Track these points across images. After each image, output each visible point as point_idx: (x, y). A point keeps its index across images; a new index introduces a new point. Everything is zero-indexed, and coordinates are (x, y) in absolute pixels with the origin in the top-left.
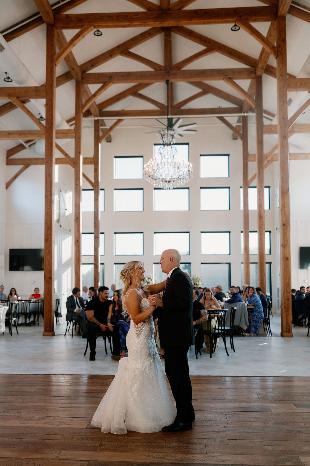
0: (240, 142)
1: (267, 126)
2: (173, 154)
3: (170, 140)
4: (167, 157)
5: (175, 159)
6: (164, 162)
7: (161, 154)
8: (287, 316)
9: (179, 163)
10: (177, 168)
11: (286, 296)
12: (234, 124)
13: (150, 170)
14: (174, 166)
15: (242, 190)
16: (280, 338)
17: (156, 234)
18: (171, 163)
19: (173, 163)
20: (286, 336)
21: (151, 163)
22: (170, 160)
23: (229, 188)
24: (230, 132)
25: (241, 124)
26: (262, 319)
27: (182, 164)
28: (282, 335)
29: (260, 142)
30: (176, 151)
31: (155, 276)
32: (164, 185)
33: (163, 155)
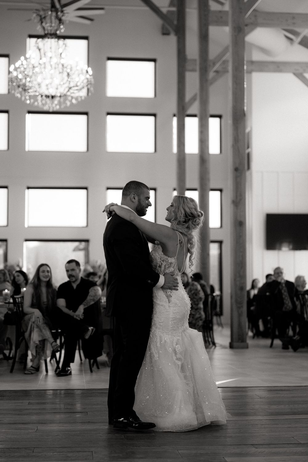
0: (173, 39)
1: (215, 12)
2: (60, 51)
3: (54, 27)
4: (49, 54)
5: (63, 58)
6: (45, 63)
7: (39, 50)
8: (240, 315)
9: (69, 67)
10: (66, 74)
11: (238, 283)
12: (164, 7)
13: (20, 76)
14: (61, 71)
15: (175, 120)
16: (228, 351)
17: (30, 190)
18: (57, 66)
19: (60, 66)
20: (238, 348)
21: (22, 64)
22: (54, 60)
23: (154, 115)
24: (158, 21)
25: (174, 9)
26: (201, 320)
27: (74, 69)
28: (231, 346)
29: (204, 37)
30: (66, 46)
31: (28, 263)
32: (44, 102)
33: (42, 51)
